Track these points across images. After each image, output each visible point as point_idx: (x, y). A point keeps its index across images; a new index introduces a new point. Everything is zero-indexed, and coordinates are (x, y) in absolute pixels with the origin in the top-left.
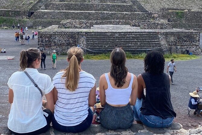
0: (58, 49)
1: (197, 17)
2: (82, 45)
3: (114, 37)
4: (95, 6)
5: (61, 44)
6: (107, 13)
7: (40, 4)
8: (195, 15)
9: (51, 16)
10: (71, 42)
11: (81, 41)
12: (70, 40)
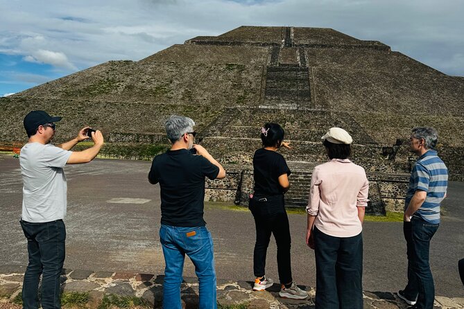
0: (214, 192)
1: (458, 157)
2: (247, 189)
3: (297, 180)
4: (291, 132)
5: (217, 186)
6: (309, 145)
7: (213, 128)
8: (453, 153)
9: (226, 145)
10: (233, 183)
11: (245, 183)
12: (232, 180)
